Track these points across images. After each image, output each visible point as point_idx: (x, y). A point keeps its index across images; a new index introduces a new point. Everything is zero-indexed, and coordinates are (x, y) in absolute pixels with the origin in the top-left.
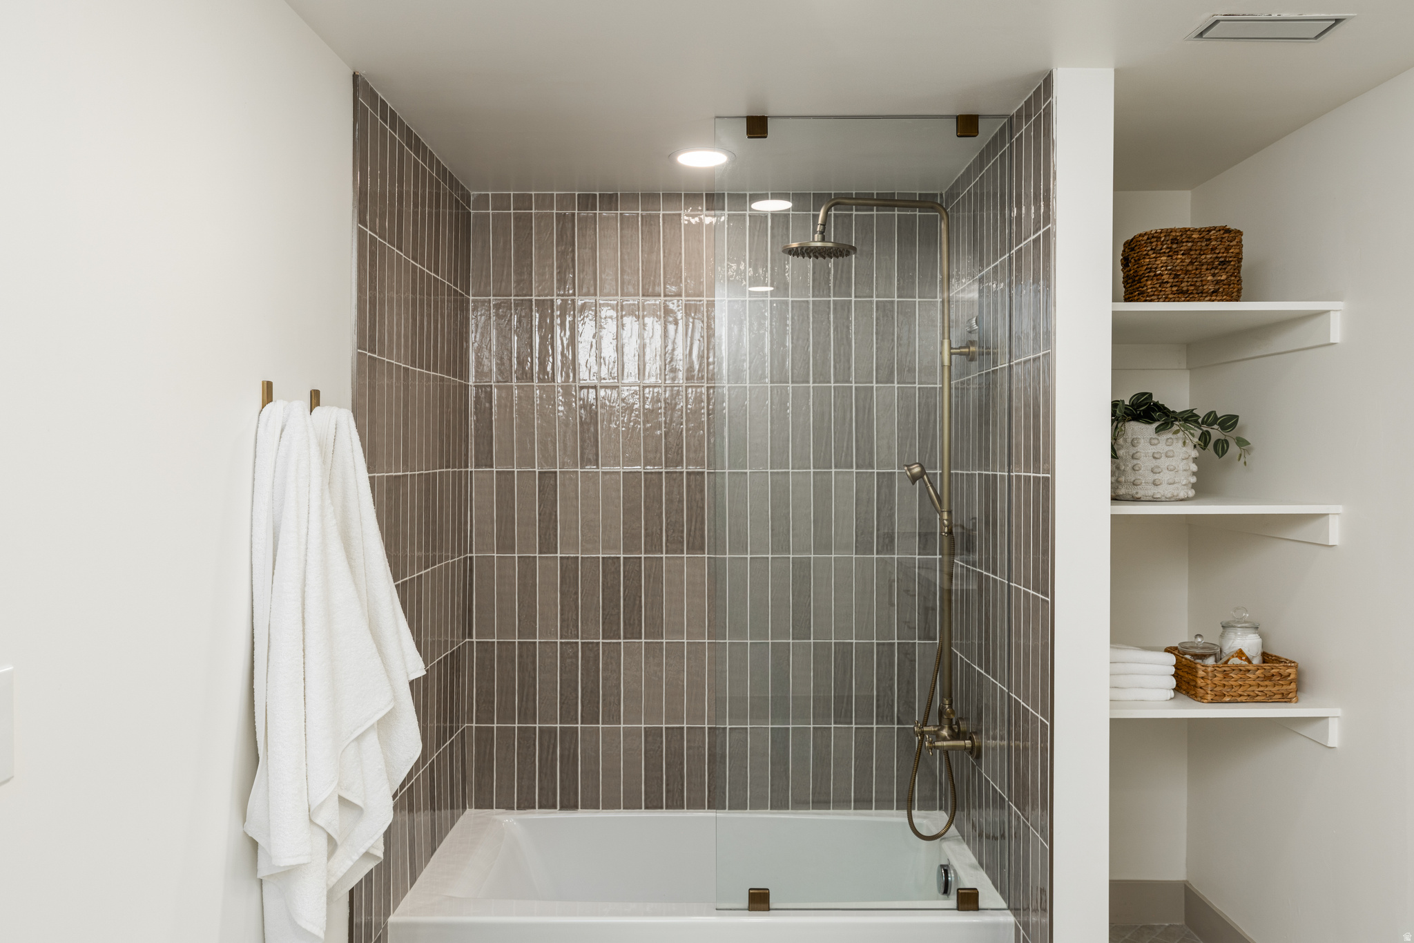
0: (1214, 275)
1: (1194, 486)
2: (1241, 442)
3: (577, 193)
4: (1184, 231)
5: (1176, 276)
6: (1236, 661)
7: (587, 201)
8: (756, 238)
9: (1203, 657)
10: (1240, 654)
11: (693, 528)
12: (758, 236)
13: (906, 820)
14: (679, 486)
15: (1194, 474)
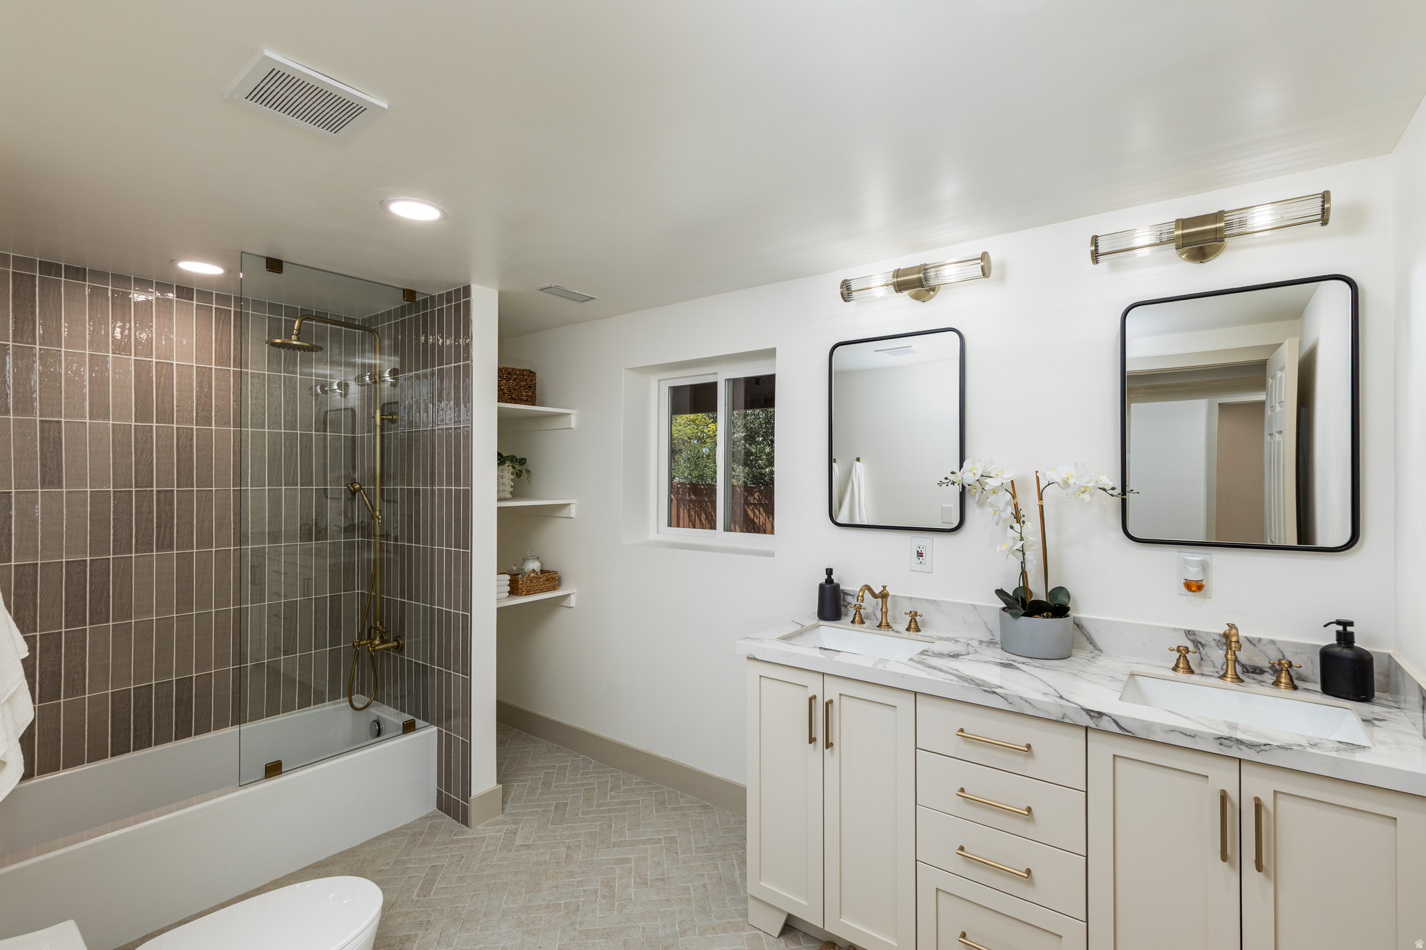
0: (526, 392)
1: (511, 493)
2: (528, 471)
3: (38, 259)
4: (514, 369)
5: (510, 391)
6: (533, 575)
7: (50, 268)
8: (221, 325)
9: (518, 574)
10: (534, 571)
11: (162, 533)
12: (223, 324)
13: (348, 703)
14: (149, 501)
15: (512, 487)
